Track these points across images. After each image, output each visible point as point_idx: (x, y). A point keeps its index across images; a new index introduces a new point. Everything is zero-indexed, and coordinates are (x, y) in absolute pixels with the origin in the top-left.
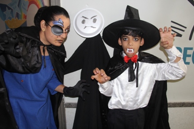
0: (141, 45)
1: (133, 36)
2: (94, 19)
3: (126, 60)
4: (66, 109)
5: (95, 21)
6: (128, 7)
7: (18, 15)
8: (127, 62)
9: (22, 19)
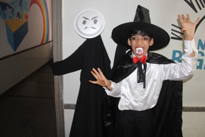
0: (151, 45)
1: (142, 36)
2: (95, 20)
3: (135, 61)
4: (65, 110)
5: (95, 22)
6: (139, 7)
7: (18, 15)
8: (136, 63)
9: (23, 19)
